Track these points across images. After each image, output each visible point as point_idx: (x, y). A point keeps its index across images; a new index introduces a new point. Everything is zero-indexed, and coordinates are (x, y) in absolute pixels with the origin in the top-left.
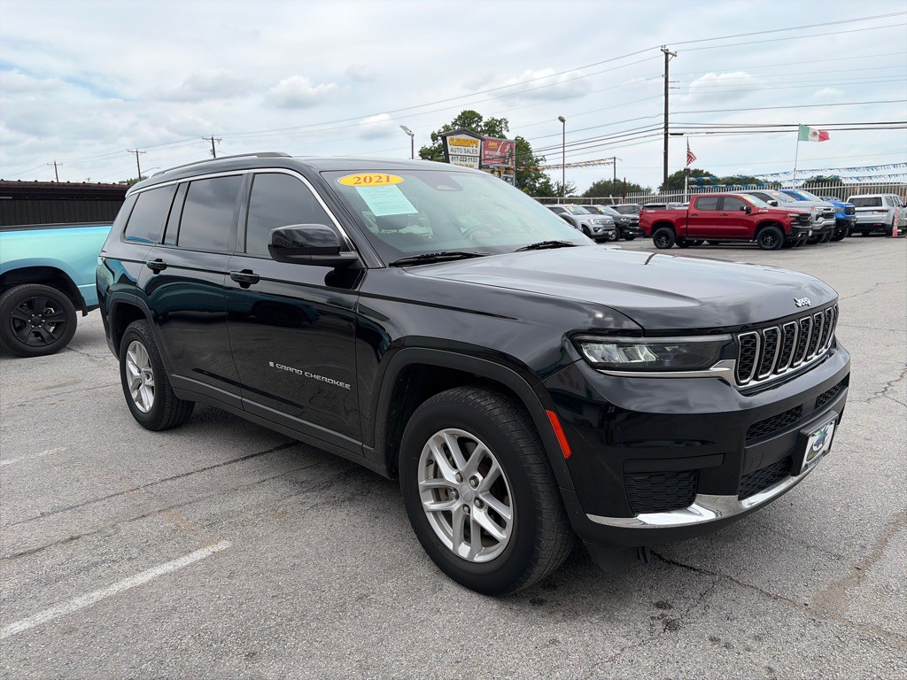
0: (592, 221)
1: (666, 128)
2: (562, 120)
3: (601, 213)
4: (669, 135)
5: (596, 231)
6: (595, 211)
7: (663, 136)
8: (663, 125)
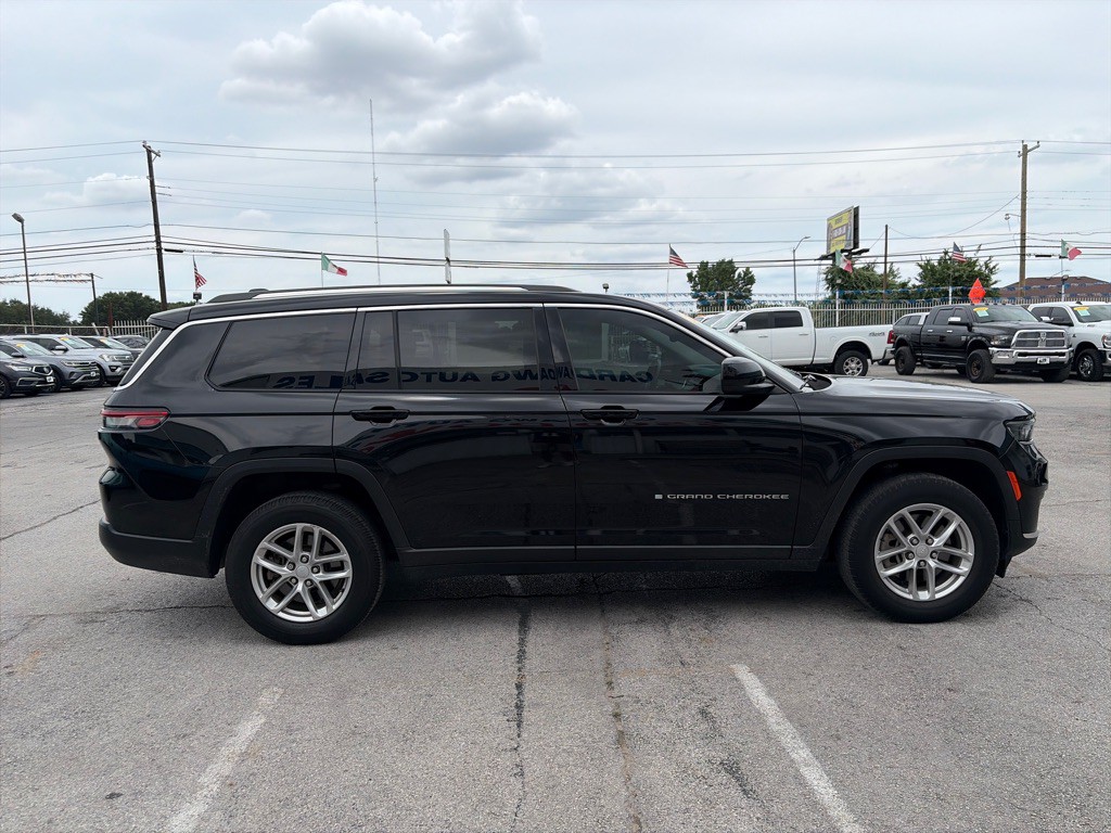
0: (105, 357)
1: (158, 242)
2: (20, 220)
3: (107, 347)
4: (163, 251)
5: (113, 370)
6: (99, 345)
7: (155, 252)
8: (154, 239)
